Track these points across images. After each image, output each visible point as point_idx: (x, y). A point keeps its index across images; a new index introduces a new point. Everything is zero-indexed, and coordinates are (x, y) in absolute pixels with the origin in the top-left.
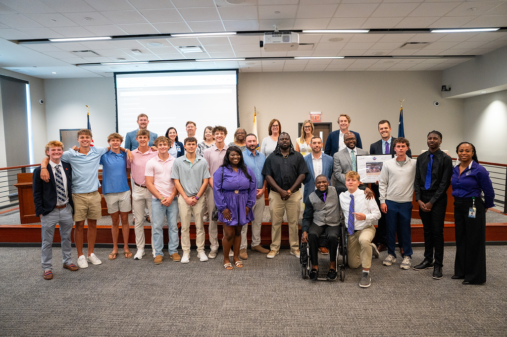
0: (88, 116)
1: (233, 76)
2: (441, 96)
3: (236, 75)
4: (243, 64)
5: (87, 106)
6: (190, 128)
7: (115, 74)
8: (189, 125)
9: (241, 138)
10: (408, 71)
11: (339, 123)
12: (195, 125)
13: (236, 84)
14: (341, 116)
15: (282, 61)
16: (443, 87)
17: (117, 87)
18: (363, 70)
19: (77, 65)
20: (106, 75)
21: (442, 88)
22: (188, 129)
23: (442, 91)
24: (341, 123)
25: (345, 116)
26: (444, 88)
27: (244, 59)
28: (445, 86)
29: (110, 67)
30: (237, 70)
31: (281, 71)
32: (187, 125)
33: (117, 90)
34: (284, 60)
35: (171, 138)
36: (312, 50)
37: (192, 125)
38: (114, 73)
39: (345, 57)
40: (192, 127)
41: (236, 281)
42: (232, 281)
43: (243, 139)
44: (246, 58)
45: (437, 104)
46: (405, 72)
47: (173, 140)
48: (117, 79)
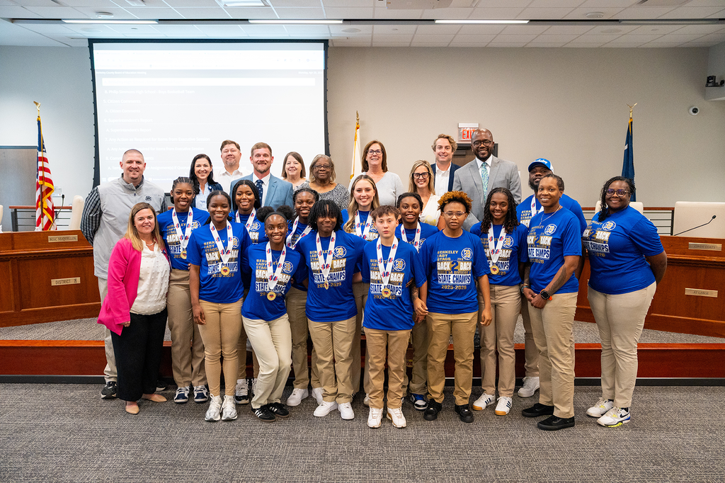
0: (39, 123)
1: (318, 53)
2: (704, 95)
3: (322, 52)
4: (336, 31)
5: (37, 104)
6: (230, 153)
7: (92, 41)
8: (227, 147)
9: (322, 175)
10: (644, 49)
11: (434, 149)
12: (238, 148)
13: (322, 68)
14: (440, 137)
15: (411, 28)
16: (709, 78)
17: (96, 68)
18: (560, 45)
19: (13, 20)
20: (73, 44)
21: (708, 82)
22: (225, 154)
23: (707, 86)
24: (438, 151)
25: (448, 138)
26: (711, 81)
27: (341, 22)
28: (712, 78)
29: (81, 29)
30: (325, 42)
31: (408, 45)
32: (222, 147)
33: (96, 73)
34: (415, 26)
35: (199, 176)
36: (471, 7)
37: (233, 146)
38: (89, 39)
39: (531, 20)
40: (232, 151)
41: (337, 454)
42: (329, 454)
43: (328, 177)
44: (344, 20)
45: (695, 111)
46: (637, 49)
47: (203, 180)
48: (94, 51)
